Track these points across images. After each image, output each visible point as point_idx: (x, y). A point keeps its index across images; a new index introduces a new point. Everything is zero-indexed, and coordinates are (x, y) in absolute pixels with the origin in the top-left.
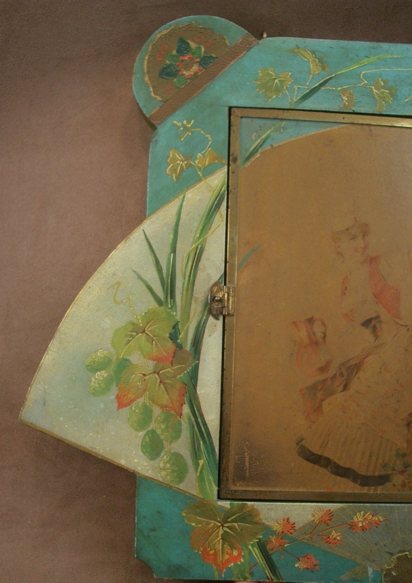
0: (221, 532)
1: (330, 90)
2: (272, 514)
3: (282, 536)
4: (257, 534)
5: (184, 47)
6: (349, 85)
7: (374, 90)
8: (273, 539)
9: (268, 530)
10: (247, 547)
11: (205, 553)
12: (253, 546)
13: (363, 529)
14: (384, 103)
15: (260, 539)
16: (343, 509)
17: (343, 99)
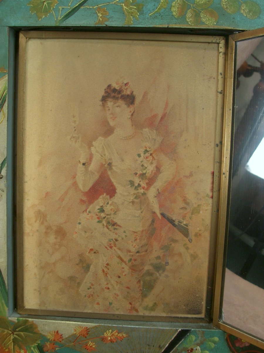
0: (12, 337)
1: (88, 9)
2: (47, 328)
3: (54, 342)
4: (36, 340)
6: (104, 4)
7: (124, 7)
8: (48, 344)
9: (44, 338)
10: (30, 348)
11: (2, 351)
12: (34, 348)
13: (111, 341)
14: (132, 17)
15: (39, 344)
16: (97, 327)
17: (98, 16)
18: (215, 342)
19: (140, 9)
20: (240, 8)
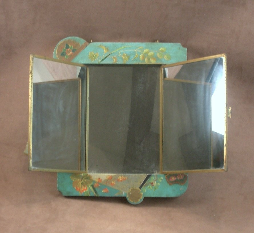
0: (81, 182)
1: (110, 58)
2: (95, 177)
3: (98, 183)
5: (67, 47)
6: (116, 56)
7: (123, 57)
8: (96, 184)
9: (94, 182)
10: (88, 186)
11: (77, 188)
12: (90, 186)
13: (121, 181)
14: (126, 60)
15: (92, 184)
16: (115, 176)
17: (114, 60)
18: (162, 179)
19: (129, 58)
20: (164, 57)
